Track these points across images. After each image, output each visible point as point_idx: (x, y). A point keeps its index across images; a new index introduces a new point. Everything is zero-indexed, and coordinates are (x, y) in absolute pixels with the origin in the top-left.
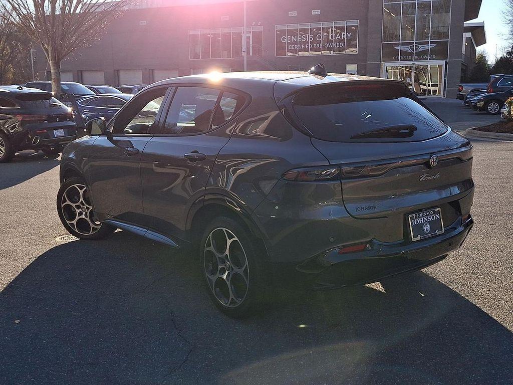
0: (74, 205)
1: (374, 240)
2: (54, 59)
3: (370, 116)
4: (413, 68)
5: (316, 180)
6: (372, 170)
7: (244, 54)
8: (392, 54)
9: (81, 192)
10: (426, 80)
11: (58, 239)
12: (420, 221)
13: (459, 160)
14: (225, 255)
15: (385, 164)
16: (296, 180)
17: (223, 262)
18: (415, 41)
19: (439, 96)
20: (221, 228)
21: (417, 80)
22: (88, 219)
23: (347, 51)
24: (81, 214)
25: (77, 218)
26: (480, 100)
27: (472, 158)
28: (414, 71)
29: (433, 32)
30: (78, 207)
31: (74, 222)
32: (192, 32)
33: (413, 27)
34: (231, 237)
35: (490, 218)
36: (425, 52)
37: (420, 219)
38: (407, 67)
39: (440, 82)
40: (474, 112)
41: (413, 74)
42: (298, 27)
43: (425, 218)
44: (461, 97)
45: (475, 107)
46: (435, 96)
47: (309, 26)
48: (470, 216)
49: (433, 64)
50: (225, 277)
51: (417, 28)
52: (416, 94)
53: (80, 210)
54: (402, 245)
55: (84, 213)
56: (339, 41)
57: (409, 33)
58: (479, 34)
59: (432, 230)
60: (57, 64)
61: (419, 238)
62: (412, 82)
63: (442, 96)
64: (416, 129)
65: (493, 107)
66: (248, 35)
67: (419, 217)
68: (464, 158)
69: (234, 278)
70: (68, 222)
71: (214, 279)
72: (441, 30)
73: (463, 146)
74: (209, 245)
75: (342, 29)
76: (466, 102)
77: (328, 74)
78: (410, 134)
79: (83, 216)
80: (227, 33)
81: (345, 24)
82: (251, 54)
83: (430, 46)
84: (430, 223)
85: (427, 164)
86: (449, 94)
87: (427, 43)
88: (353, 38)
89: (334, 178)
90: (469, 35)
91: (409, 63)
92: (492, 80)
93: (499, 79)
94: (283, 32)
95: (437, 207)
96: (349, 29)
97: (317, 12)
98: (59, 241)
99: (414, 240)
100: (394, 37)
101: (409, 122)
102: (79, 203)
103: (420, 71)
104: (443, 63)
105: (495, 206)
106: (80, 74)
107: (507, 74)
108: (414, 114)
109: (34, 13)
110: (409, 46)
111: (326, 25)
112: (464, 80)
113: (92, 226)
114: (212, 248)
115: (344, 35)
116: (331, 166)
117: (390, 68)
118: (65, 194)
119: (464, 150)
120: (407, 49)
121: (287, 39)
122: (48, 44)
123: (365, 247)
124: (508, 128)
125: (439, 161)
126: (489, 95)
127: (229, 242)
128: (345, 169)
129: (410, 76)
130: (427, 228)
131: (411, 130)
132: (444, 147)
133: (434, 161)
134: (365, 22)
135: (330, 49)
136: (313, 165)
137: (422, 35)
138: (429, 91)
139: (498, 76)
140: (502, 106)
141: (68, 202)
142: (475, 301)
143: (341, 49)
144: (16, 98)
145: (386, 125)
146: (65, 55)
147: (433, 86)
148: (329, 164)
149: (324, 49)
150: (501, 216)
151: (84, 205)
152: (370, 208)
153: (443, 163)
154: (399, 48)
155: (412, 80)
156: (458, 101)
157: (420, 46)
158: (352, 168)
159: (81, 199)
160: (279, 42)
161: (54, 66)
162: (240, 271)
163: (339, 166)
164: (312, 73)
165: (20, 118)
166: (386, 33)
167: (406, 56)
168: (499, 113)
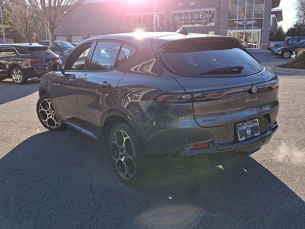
0: (45, 111)
1: (214, 141)
2: (51, 28)
3: (215, 59)
4: (244, 34)
5: (177, 103)
6: (213, 96)
7: (155, 26)
8: (233, 26)
9: (49, 103)
10: (251, 40)
11: (38, 130)
12: (244, 128)
13: (270, 88)
14: (122, 146)
15: (221, 92)
16: (163, 102)
17: (122, 151)
18: (245, 19)
19: (258, 49)
20: (120, 130)
21: (246, 40)
22: (54, 119)
23: (209, 25)
24: (50, 116)
25: (48, 118)
26: (279, 51)
27: (278, 87)
28: (244, 35)
29: (255, 15)
30: (48, 112)
31: (46, 120)
32: (127, 15)
33: (244, 12)
34: (126, 136)
35: (286, 118)
36: (250, 25)
37: (244, 126)
38: (241, 33)
39: (258, 41)
40: (277, 57)
41: (244, 37)
42: (183, 11)
43: (247, 126)
44: (269, 49)
45: (277, 54)
46: (255, 48)
47: (189, 11)
48: (276, 123)
49: (255, 31)
50: (123, 160)
51: (246, 12)
52: (246, 47)
53: (49, 114)
54: (232, 143)
55: (51, 116)
56: (205, 19)
57: (242, 15)
58: (279, 15)
59: (252, 133)
60: (52, 31)
61: (243, 139)
62: (244, 41)
63: (259, 48)
64: (243, 68)
65: (286, 54)
66: (157, 16)
67: (244, 125)
68: (274, 87)
69: (128, 161)
70: (43, 120)
71: (117, 160)
72: (259, 13)
73: (272, 79)
74: (114, 140)
75: (206, 12)
76: (272, 52)
77: (189, 33)
78: (239, 72)
79: (51, 117)
80: (146, 15)
81: (208, 10)
82: (158, 26)
83: (253, 22)
84: (251, 128)
85: (250, 91)
86: (262, 47)
87: (252, 20)
88: (212, 17)
89: (188, 102)
90: (274, 16)
91: (242, 31)
92: (286, 40)
93: (290, 39)
94: (175, 14)
95: (255, 118)
96: (210, 13)
97: (193, 4)
98: (38, 131)
99: (240, 140)
100: (234, 16)
101: (239, 64)
102: (48, 110)
103: (248, 35)
104: (260, 30)
105: (289, 112)
106: (70, 37)
107: (294, 36)
108: (243, 59)
109: (40, 3)
110: (242, 22)
111: (198, 10)
112: (271, 40)
113: (56, 123)
114: (115, 142)
115: (207, 16)
116: (186, 93)
117: (232, 33)
118: (40, 104)
119: (274, 82)
120: (241, 23)
121: (177, 18)
122: (47, 21)
123: (208, 145)
124: (295, 66)
125: (258, 89)
126: (284, 48)
127: (125, 139)
128: (195, 95)
129: (242, 38)
130: (249, 132)
131: (239, 70)
132: (261, 80)
133: (254, 90)
134: (219, 9)
135: (200, 23)
136: (175, 92)
137: (249, 16)
138: (252, 46)
139: (290, 37)
140: (291, 53)
141: (42, 109)
142: (278, 175)
143: (206, 23)
144: (28, 49)
145: (224, 66)
146: (56, 26)
147: (254, 43)
148: (185, 92)
149: (197, 23)
150: (292, 118)
151: (51, 111)
152: (211, 120)
153: (260, 91)
154: (237, 22)
155: (243, 40)
156: (268, 51)
157: (248, 21)
158: (200, 94)
159: (50, 107)
160: (173, 19)
161: (50, 32)
162: (131, 157)
163: (191, 93)
164: (179, 33)
165: (30, 60)
166: (230, 15)
167: (240, 27)
168: (290, 57)
